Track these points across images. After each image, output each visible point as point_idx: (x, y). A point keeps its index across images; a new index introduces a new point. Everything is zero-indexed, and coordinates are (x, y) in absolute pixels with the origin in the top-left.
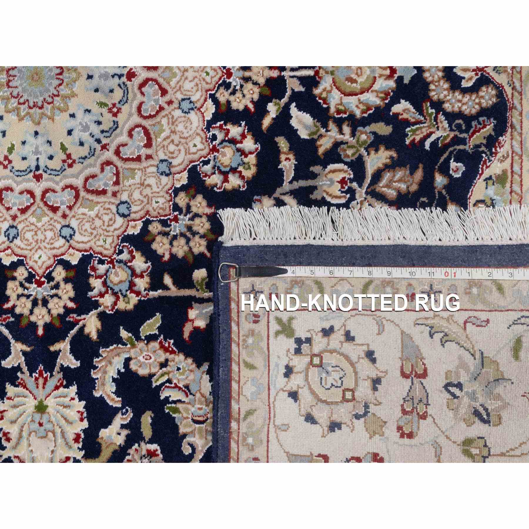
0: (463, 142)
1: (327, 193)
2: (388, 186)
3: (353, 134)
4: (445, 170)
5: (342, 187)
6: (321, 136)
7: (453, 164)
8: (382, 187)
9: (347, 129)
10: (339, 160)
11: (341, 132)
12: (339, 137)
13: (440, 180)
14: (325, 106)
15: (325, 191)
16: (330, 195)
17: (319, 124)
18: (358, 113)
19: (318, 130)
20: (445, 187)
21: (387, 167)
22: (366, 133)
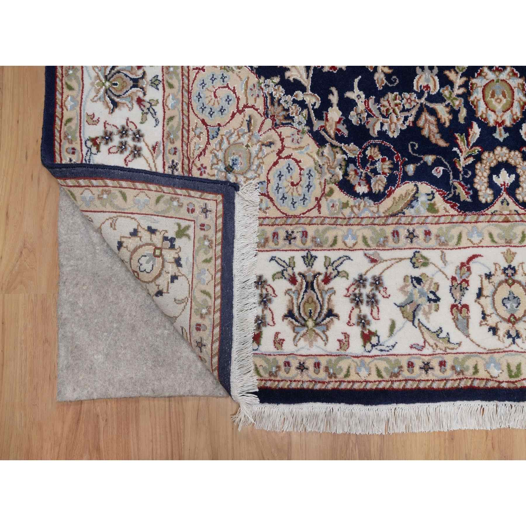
0: (456, 177)
1: (420, 77)
2: (426, 120)
3: (458, 96)
4: (437, 163)
5: (424, 87)
6: (457, 73)
7: (441, 169)
8: (425, 116)
9: (462, 91)
10: (442, 86)
11: (460, 87)
12: (456, 86)
13: (430, 159)
14: (476, 75)
15: (422, 75)
16: (419, 79)
17: (464, 70)
18: (472, 99)
19: (460, 71)
20: (425, 163)
21: (438, 120)
22: (460, 104)
